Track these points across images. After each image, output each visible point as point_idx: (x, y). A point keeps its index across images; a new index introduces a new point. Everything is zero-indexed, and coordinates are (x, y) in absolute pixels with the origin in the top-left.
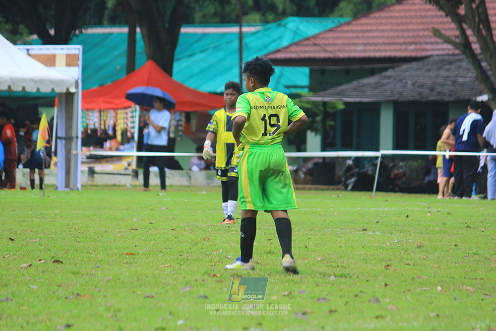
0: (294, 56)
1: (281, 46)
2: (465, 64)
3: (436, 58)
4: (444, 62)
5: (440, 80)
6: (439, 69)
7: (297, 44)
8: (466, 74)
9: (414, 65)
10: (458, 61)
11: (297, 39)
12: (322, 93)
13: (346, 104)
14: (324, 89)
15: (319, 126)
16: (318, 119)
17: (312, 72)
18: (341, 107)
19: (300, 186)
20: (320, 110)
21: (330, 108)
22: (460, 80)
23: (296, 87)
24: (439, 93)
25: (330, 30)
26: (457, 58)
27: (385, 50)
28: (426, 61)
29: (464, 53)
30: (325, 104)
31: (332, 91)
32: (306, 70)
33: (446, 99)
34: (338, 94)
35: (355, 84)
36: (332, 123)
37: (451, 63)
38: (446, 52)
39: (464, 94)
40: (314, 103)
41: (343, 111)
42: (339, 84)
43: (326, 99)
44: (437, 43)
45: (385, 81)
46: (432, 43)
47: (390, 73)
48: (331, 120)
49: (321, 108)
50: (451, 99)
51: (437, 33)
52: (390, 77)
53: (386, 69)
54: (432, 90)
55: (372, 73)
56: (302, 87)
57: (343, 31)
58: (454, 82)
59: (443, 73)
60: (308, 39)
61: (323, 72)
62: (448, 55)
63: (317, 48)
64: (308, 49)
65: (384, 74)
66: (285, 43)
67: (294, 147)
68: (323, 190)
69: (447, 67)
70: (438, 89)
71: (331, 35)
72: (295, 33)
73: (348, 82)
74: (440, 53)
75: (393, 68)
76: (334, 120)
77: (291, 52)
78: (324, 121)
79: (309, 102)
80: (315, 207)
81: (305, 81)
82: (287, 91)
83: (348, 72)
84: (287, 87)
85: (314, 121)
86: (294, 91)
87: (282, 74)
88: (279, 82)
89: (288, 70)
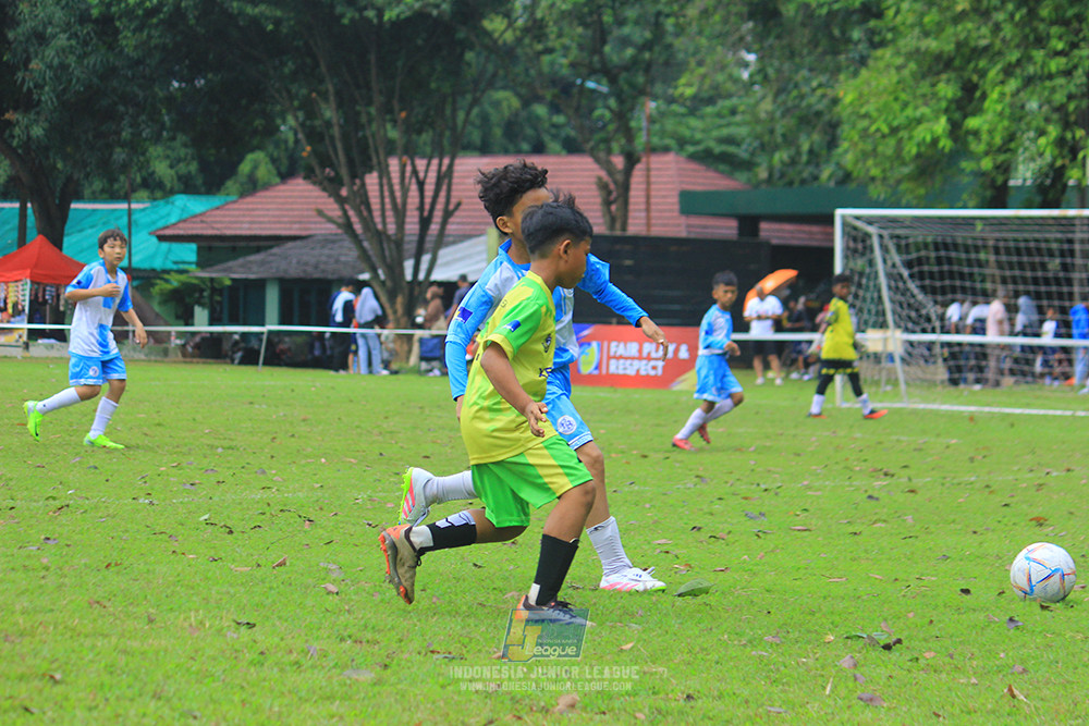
0: (181, 232)
1: (168, 223)
2: (348, 243)
3: (320, 238)
4: (328, 241)
5: (324, 258)
6: (323, 247)
7: (185, 221)
8: (349, 253)
9: (299, 243)
10: (341, 240)
11: (185, 216)
12: (208, 269)
13: (233, 280)
14: (211, 265)
15: (207, 300)
16: (205, 294)
17: (200, 251)
18: (228, 283)
19: (188, 360)
20: (207, 286)
21: (218, 284)
22: (343, 259)
23: (184, 263)
24: (323, 271)
25: (218, 208)
26: (339, 238)
27: (271, 229)
28: (310, 240)
29: (346, 233)
30: (212, 280)
31: (216, 268)
32: (194, 246)
33: (330, 277)
34: (225, 270)
35: (241, 261)
36: (219, 299)
37: (333, 242)
38: (328, 232)
39: (346, 273)
40: (202, 279)
41: (229, 287)
42: (228, 260)
43: (214, 275)
44: (320, 223)
45: (271, 258)
46: (315, 223)
47: (275, 250)
48: (219, 296)
49: (209, 284)
50: (335, 277)
51: (320, 213)
52: (275, 254)
53: (271, 247)
54: (316, 267)
55: (258, 250)
56: (190, 263)
57: (229, 210)
58: (337, 261)
59: (326, 251)
60: (196, 216)
61: (210, 249)
62: (331, 234)
63: (204, 225)
64: (195, 226)
65: (269, 251)
66: (173, 219)
67: (182, 322)
69: (330, 246)
70: (322, 267)
71: (218, 212)
72: (183, 210)
73: (235, 258)
74: (323, 232)
75: (278, 246)
76: (221, 295)
77: (180, 229)
78: (211, 297)
79: (197, 278)
81: (193, 257)
82: (175, 267)
83: (234, 249)
84: (176, 263)
85: (201, 297)
86: (182, 267)
87: (169, 250)
88: (166, 258)
89: (176, 246)
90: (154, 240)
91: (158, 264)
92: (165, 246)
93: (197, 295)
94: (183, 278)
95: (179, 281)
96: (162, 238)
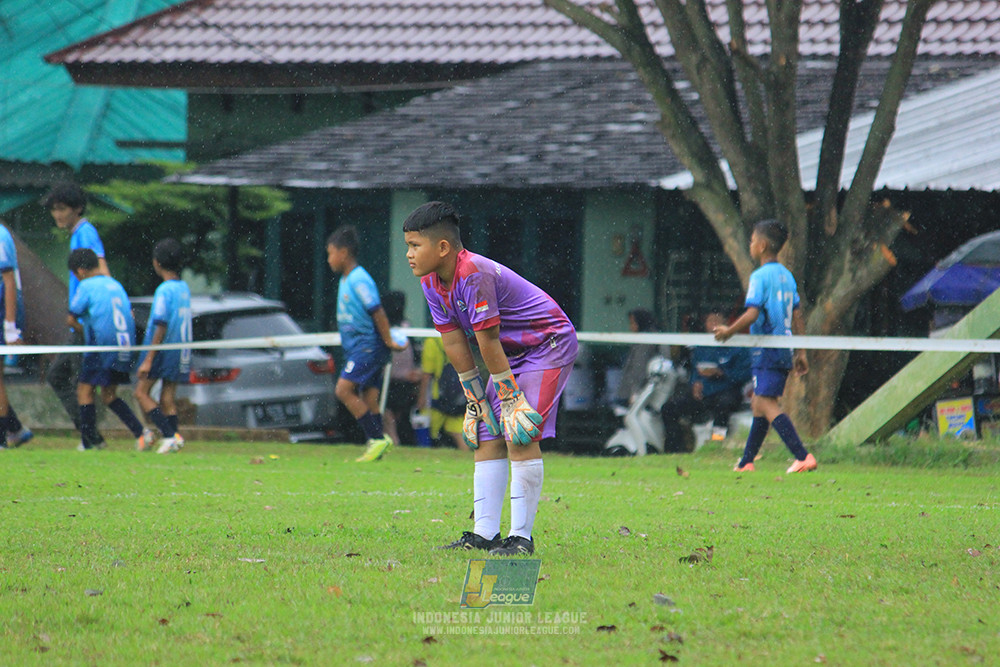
0: (144, 55)
2: (635, 84)
3: (545, 67)
4: (572, 79)
10: (614, 76)
11: (152, 7)
12: (222, 163)
13: (295, 195)
14: (229, 154)
15: (217, 256)
16: (213, 236)
17: (195, 104)
18: (281, 206)
20: (218, 213)
21: (249, 207)
23: (151, 144)
24: (559, 166)
26: (607, 69)
30: (234, 191)
31: (252, 158)
32: (180, 96)
33: (577, 183)
34: (268, 167)
35: (316, 139)
36: (254, 252)
39: (627, 171)
40: (207, 197)
41: (285, 215)
42: (276, 140)
43: (237, 182)
44: (551, 26)
45: (399, 135)
47: (417, 106)
48: (253, 244)
49: (224, 209)
52: (417, 120)
53: (405, 97)
54: (537, 156)
55: (369, 105)
56: (169, 146)
61: (227, 103)
62: (583, 59)
63: (211, 36)
65: (401, 110)
68: (228, 439)
70: (555, 155)
73: (296, 132)
74: (558, 52)
75: (427, 93)
76: (260, 243)
77: (135, 45)
78: (230, 246)
79: (185, 195)
80: (210, 489)
81: (176, 128)
82: (124, 157)
83: (297, 103)
84: (123, 144)
85: (202, 244)
86: (145, 156)
87: (108, 106)
88: (98, 130)
89: (125, 97)
90: (62, 76)
91: (74, 147)
92: (93, 96)
93: (190, 239)
94: (148, 190)
95: (136, 200)
96: (84, 73)
